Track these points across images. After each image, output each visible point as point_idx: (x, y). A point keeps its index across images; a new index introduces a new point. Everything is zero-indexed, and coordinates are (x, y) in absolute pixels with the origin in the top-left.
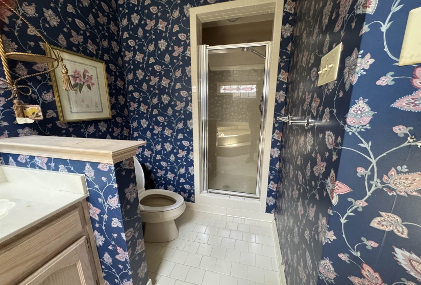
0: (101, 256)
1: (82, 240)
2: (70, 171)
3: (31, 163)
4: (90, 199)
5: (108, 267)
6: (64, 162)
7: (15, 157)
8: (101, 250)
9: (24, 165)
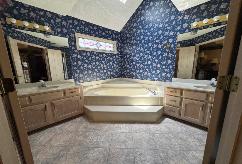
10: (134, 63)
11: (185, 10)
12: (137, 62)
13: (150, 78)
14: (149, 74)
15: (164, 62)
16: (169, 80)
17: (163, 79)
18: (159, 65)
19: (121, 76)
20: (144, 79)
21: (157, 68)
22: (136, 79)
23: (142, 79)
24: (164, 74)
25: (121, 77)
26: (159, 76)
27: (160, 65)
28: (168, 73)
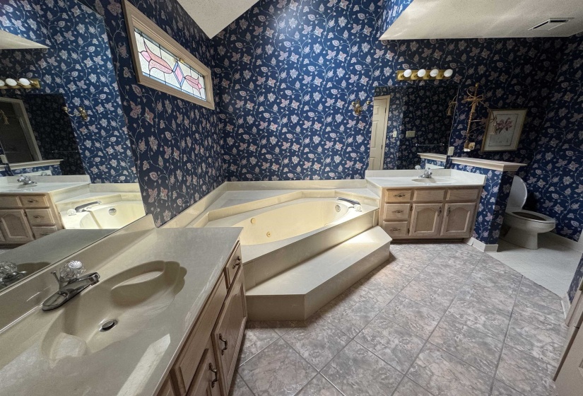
0: (478, 217)
1: (474, 203)
2: (481, 173)
3: (464, 169)
4: (485, 187)
5: (479, 224)
6: (480, 169)
7: (458, 165)
8: (479, 214)
9: (460, 169)
10: (273, 140)
11: (388, 41)
12: (281, 137)
13: (319, 175)
14: (317, 166)
15: (350, 140)
16: (360, 174)
17: (348, 175)
18: (338, 146)
19: (229, 176)
20: (304, 179)
21: (335, 153)
22: (280, 180)
23: (298, 179)
24: (349, 164)
25: (229, 180)
26: (340, 168)
27: (342, 145)
28: (358, 161)
